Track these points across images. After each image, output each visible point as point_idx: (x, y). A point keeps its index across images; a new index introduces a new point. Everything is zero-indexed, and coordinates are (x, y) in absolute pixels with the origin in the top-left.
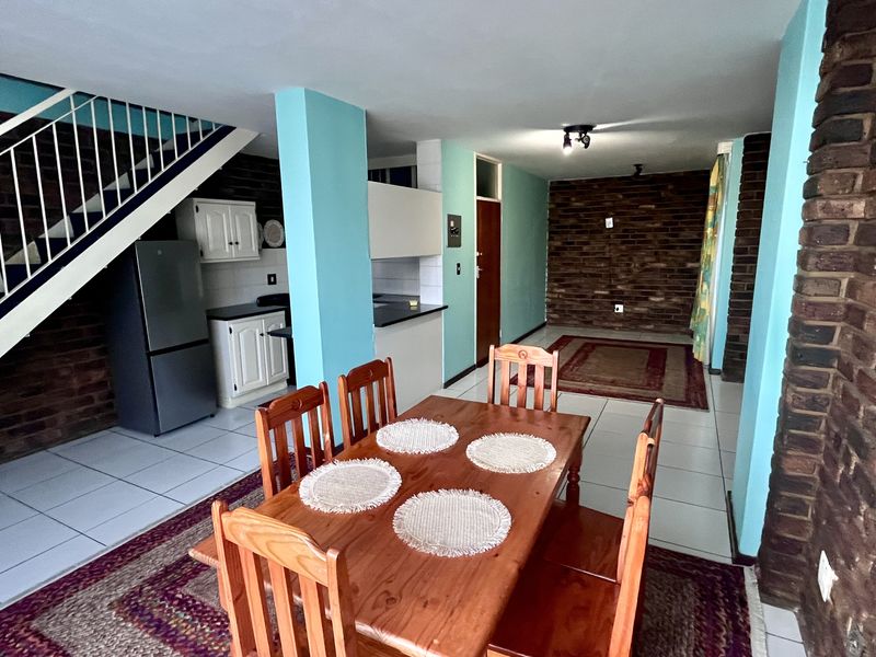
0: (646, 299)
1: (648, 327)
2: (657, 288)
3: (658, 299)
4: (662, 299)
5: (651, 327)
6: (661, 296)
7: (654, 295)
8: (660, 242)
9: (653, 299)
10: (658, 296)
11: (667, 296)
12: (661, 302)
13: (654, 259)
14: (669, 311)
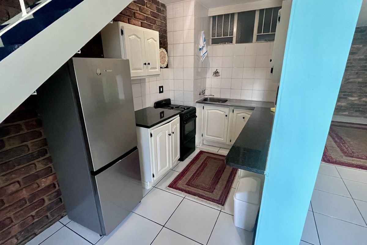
0: (346, 98)
1: (345, 113)
2: (355, 92)
3: (353, 99)
4: (357, 98)
5: (347, 113)
6: (357, 97)
7: (352, 96)
8: (361, 67)
9: (350, 98)
10: (354, 97)
11: (360, 97)
12: (355, 100)
13: (355, 77)
14: (358, 105)
